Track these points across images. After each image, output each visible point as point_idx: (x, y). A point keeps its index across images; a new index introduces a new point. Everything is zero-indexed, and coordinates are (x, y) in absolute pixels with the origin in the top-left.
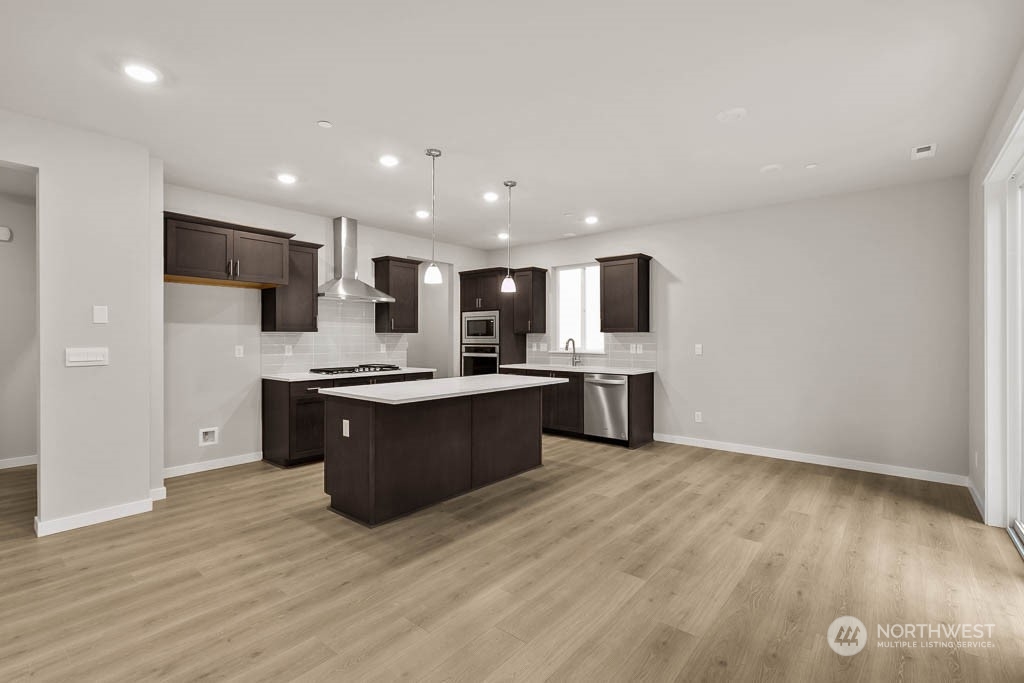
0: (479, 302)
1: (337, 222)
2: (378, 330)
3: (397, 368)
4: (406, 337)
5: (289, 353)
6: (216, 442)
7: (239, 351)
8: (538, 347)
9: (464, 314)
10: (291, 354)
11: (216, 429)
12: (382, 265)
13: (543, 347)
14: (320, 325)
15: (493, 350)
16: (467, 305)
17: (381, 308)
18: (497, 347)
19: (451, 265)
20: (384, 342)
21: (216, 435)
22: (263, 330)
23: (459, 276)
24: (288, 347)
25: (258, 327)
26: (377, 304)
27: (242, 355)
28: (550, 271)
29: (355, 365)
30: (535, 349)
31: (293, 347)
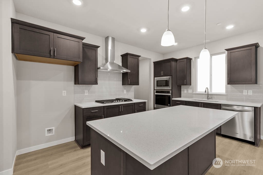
0: (162, 73)
1: (107, 38)
2: (123, 84)
3: (131, 100)
4: (134, 87)
5: (86, 94)
6: (54, 134)
7: (64, 93)
8: (187, 91)
9: (155, 78)
10: (87, 94)
11: (53, 128)
12: (125, 57)
13: (190, 91)
14: (99, 82)
15: (168, 92)
16: (156, 74)
17: (124, 75)
18: (171, 91)
19: (150, 59)
20: (125, 89)
21: (54, 130)
22: (75, 84)
23: (153, 63)
24: (86, 91)
25: (73, 82)
26: (123, 73)
27: (65, 95)
28: (193, 59)
29: (114, 98)
30: (185, 92)
31: (88, 91)
